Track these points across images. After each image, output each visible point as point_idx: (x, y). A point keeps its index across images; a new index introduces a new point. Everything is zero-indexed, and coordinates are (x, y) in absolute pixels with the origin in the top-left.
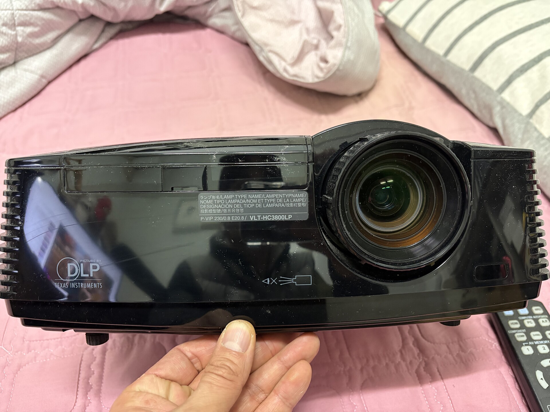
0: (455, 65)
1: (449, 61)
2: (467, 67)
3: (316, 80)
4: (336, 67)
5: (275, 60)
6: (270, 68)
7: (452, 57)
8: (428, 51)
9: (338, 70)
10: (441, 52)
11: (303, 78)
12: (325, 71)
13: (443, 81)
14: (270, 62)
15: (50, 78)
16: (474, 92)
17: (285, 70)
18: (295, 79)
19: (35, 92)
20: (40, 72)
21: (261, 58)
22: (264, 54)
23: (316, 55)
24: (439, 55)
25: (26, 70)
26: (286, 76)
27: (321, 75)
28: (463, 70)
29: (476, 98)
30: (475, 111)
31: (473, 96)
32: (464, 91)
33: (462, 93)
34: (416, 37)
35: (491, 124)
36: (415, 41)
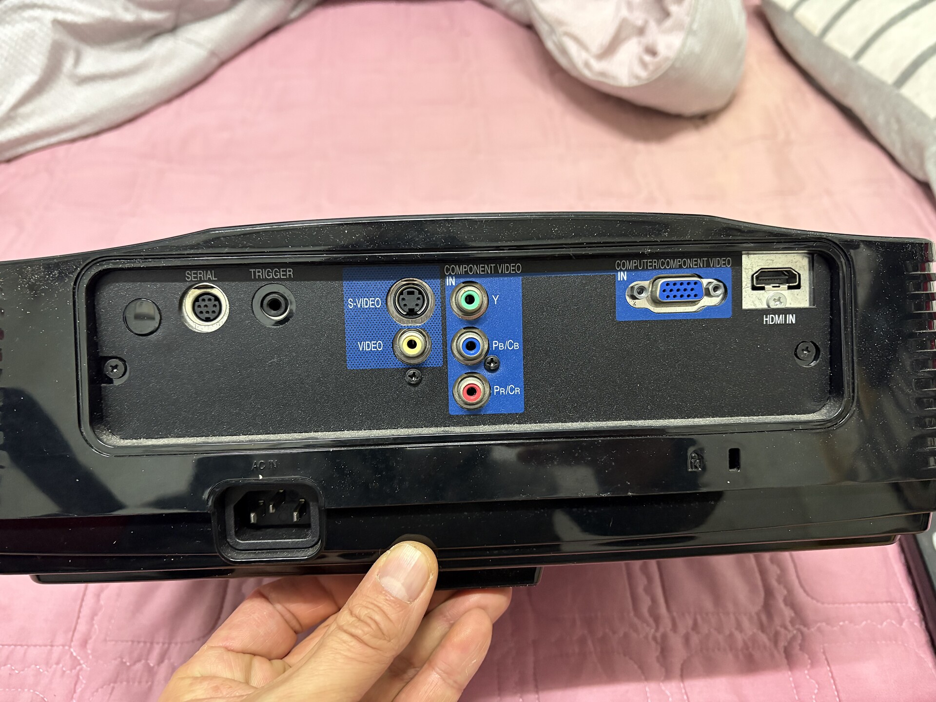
0: (870, 75)
1: (860, 69)
2: (890, 78)
3: (635, 83)
4: (669, 63)
5: (573, 48)
6: (563, 61)
7: (867, 62)
8: (829, 51)
9: (672, 67)
10: (849, 53)
11: (614, 78)
12: (651, 67)
13: (849, 101)
14: (564, 51)
15: (223, 56)
16: (899, 121)
17: (587, 65)
18: (601, 79)
19: (199, 77)
20: (210, 46)
21: (550, 45)
22: (554, 38)
23: (639, 43)
24: (845, 58)
25: (190, 41)
26: (587, 73)
27: (643, 74)
28: (883, 83)
29: (901, 131)
30: (897, 153)
31: (895, 127)
32: (881, 119)
33: (878, 122)
34: (810, 27)
35: (920, 176)
36: (807, 33)
